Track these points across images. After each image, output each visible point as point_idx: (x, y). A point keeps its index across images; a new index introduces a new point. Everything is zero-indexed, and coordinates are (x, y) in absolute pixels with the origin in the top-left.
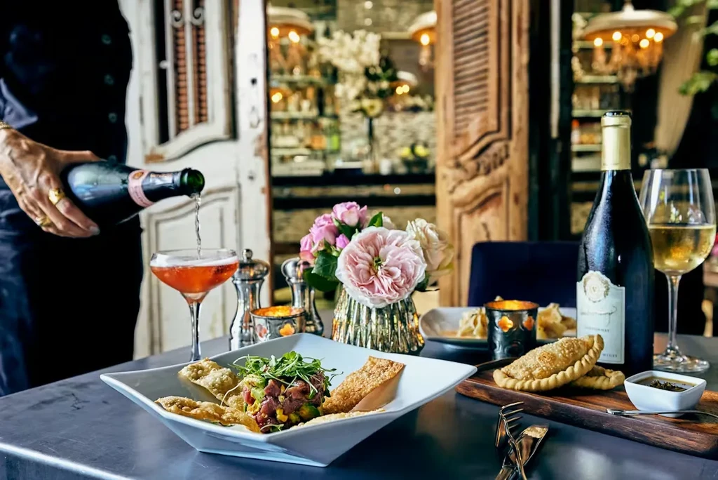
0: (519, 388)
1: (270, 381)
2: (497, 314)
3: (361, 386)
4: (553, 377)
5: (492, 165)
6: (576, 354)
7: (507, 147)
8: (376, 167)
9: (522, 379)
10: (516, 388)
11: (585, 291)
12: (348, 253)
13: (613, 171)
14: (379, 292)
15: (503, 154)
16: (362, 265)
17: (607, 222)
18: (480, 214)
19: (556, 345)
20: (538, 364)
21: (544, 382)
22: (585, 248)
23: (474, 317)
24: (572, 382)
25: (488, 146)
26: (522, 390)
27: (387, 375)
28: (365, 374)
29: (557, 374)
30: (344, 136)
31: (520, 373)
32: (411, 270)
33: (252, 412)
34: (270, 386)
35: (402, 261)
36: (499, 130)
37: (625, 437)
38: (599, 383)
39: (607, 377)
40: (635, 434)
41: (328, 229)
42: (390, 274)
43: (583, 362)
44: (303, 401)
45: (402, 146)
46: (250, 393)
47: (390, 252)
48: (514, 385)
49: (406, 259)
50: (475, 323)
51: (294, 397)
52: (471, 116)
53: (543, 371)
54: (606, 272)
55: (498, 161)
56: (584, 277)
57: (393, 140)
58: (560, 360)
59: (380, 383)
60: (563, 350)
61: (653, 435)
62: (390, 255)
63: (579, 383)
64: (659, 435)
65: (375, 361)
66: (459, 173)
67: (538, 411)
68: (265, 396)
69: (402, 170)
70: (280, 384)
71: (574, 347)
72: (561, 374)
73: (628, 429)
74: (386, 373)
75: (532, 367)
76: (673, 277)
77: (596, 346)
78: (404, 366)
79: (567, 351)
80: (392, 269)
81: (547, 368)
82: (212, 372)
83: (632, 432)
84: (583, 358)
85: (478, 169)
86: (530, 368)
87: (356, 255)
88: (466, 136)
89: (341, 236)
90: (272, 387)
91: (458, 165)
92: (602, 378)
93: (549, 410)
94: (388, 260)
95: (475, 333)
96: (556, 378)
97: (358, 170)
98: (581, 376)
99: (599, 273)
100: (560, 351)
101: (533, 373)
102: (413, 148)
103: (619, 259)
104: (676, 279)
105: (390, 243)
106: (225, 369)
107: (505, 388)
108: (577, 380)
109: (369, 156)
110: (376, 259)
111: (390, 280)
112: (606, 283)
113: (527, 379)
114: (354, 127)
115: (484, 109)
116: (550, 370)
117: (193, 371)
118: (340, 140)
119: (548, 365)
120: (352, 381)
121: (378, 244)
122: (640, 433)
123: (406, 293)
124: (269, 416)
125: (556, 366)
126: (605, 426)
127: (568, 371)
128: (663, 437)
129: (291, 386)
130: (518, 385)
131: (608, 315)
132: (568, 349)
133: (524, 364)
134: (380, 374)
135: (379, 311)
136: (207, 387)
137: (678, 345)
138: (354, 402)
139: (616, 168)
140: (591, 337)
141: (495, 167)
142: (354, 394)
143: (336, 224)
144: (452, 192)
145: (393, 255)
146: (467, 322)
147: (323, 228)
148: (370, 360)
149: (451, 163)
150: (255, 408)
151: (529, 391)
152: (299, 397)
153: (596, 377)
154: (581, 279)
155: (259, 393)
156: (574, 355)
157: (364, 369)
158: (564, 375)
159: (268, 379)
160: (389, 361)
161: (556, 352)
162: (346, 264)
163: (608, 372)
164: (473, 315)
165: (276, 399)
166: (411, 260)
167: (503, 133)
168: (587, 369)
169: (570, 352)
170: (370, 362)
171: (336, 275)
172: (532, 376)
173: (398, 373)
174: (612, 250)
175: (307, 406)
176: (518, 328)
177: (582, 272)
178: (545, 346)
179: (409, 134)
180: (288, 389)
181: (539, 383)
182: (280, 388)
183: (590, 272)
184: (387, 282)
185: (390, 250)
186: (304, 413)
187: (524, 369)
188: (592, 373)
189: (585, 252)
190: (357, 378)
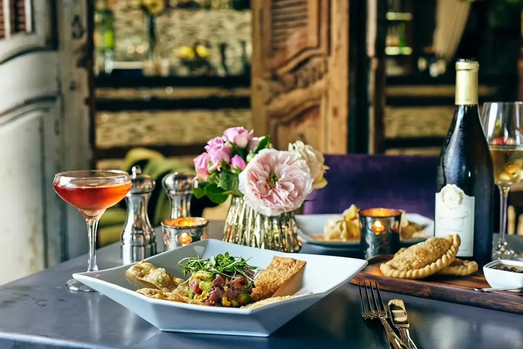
0: (403, 276)
1: (217, 276)
2: (369, 219)
3: (275, 279)
4: (427, 267)
5: (310, 79)
6: (443, 249)
7: (326, 63)
8: (157, 68)
9: (403, 270)
10: (400, 276)
11: (443, 200)
12: (250, 171)
13: (465, 106)
14: (277, 202)
15: (322, 69)
16: (262, 181)
17: (461, 146)
18: (297, 124)
19: (428, 243)
20: (415, 258)
21: (421, 271)
22: (444, 167)
23: (339, 224)
24: (441, 270)
25: (306, 61)
26: (405, 278)
27: (294, 269)
28: (275, 270)
29: (430, 265)
30: (119, 33)
31: (402, 265)
32: (301, 184)
33: (201, 300)
34: (217, 279)
35: (294, 177)
36: (318, 46)
37: (488, 307)
38: (460, 271)
39: (465, 266)
40: (495, 305)
41: (225, 150)
42: (284, 187)
43: (448, 255)
44: (241, 290)
45: (180, 45)
46: (198, 285)
47: (284, 170)
48: (399, 275)
49: (297, 176)
50: (341, 229)
51: (235, 287)
52: (290, 30)
53: (420, 263)
54: (460, 185)
55: (317, 75)
56: (442, 190)
57: (170, 38)
58: (431, 254)
59: (290, 276)
60: (433, 246)
61: (508, 304)
62: (283, 172)
63: (445, 272)
64: (513, 304)
65: (279, 259)
66: (276, 86)
67: (420, 293)
68: (213, 287)
69: (183, 72)
70: (224, 278)
71: (440, 244)
72: (433, 265)
73: (489, 301)
74: (293, 269)
75: (411, 260)
76: (504, 188)
77: (455, 242)
78: (306, 263)
79: (436, 248)
80: (286, 183)
81: (422, 260)
82: (151, 271)
83: (493, 303)
84: (447, 253)
85: (296, 82)
86: (409, 261)
87: (256, 172)
88: (284, 49)
89: (236, 156)
90: (219, 280)
91: (275, 78)
92: (462, 267)
93: (429, 292)
94: (283, 176)
95: (342, 236)
96: (430, 268)
97: (138, 72)
98: (447, 266)
99: (455, 186)
100: (431, 248)
101: (412, 265)
102: (194, 49)
103: (470, 175)
104: (506, 189)
105: (283, 163)
106: (160, 269)
107: (391, 277)
108: (444, 269)
109: (150, 57)
110: (272, 175)
111: (287, 193)
112: (460, 194)
113: (408, 270)
114: (129, 23)
115: (303, 25)
116: (424, 263)
117: (138, 271)
118: (114, 38)
119: (423, 258)
120: (266, 275)
121: (272, 164)
122: (498, 303)
123: (299, 203)
124: (215, 302)
125: (429, 259)
126: (472, 300)
127: (438, 262)
128: (516, 305)
129: (234, 279)
130: (402, 275)
131: (461, 219)
132: (436, 246)
133: (404, 258)
134: (288, 270)
135: (271, 218)
136: (153, 283)
137: (506, 241)
138: (272, 290)
139: (468, 103)
140: (451, 236)
141: (314, 81)
142: (271, 285)
143: (230, 146)
144: (268, 102)
145: (287, 172)
146: (333, 228)
147: (220, 150)
148: (274, 259)
149: (268, 75)
150: (203, 296)
151: (410, 278)
152: (240, 287)
153: (457, 267)
154: (440, 191)
155: (207, 285)
156: (441, 250)
157: (272, 265)
158: (436, 265)
159: (215, 274)
160: (293, 259)
161: (428, 248)
162: (249, 180)
163: (465, 262)
164: (338, 222)
165: (222, 289)
166: (302, 176)
167: (323, 49)
168: (451, 260)
169: (438, 248)
170: (275, 261)
171: (240, 189)
172: (411, 268)
173: (302, 268)
174: (464, 168)
175: (244, 294)
176: (388, 231)
177: (441, 185)
178: (419, 244)
179: (187, 32)
180: (232, 281)
181: (418, 272)
182: (225, 280)
183: (448, 185)
184: (284, 194)
185: (283, 168)
186: (242, 299)
187: (405, 262)
188: (454, 264)
189: (443, 169)
190: (270, 273)
